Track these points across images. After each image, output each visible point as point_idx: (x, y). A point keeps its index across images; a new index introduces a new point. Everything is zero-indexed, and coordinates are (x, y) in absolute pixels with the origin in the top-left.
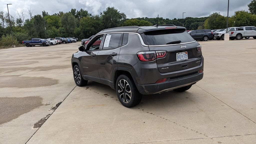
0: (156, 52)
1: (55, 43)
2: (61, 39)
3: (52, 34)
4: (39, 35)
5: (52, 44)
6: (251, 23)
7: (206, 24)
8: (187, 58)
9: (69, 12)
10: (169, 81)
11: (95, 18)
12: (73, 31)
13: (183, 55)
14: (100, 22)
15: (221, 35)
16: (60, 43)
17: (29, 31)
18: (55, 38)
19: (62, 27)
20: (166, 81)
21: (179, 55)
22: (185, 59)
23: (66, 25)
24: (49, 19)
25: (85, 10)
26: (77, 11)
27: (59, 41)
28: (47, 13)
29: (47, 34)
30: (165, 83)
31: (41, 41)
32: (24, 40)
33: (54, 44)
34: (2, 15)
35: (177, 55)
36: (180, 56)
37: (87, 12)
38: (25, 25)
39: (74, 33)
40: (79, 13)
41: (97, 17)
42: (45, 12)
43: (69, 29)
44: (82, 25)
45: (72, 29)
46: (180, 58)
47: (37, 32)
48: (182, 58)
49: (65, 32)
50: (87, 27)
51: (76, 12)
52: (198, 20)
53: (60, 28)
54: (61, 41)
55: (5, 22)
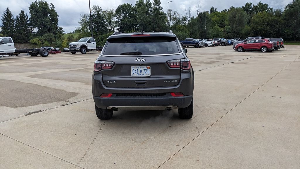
0: (103, 62)
1: (210, 44)
2: (220, 40)
3: (214, 34)
4: (200, 35)
5: (206, 45)
8: (149, 74)
9: (243, 7)
10: (114, 98)
11: (274, 14)
12: (242, 30)
13: (143, 71)
14: (280, 19)
16: (217, 45)
17: (191, 30)
18: (213, 39)
19: (229, 25)
20: (112, 96)
21: (135, 69)
22: (145, 75)
23: (233, 23)
24: (216, 16)
25: (264, 4)
26: (254, 5)
27: (216, 42)
28: (216, 9)
29: (209, 34)
30: (109, 99)
31: (194, 41)
32: (183, 40)
33: (208, 45)
34: (170, 12)
35: (132, 69)
36: (137, 70)
37: (267, 5)
38: (189, 23)
39: (241, 33)
40: (255, 8)
41: (278, 12)
42: (213, 8)
43: (236, 28)
44: (253, 23)
45: (239, 28)
46: (138, 73)
47: (199, 31)
48: (140, 73)
49: (230, 32)
50: (261, 25)
51: (252, 6)
53: (226, 27)
54: (219, 43)
55: (172, 20)
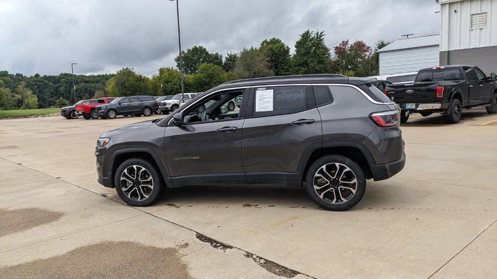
6: (187, 89)
7: (111, 87)
15: (171, 106)
52: (87, 79)
